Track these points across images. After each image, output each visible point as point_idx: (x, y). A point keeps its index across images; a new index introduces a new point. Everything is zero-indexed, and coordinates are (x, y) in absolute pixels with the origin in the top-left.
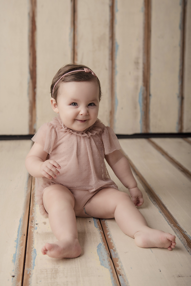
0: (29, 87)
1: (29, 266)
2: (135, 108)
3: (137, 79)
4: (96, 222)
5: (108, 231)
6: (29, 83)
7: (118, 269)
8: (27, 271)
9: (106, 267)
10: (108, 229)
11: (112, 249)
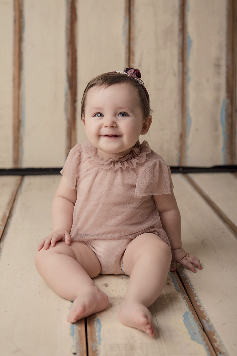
0: (67, 100)
1: (94, 341)
2: (216, 129)
3: (217, 89)
4: (177, 285)
5: (196, 296)
6: (66, 95)
7: (216, 345)
8: (92, 347)
9: (198, 343)
10: (195, 294)
11: (205, 319)
